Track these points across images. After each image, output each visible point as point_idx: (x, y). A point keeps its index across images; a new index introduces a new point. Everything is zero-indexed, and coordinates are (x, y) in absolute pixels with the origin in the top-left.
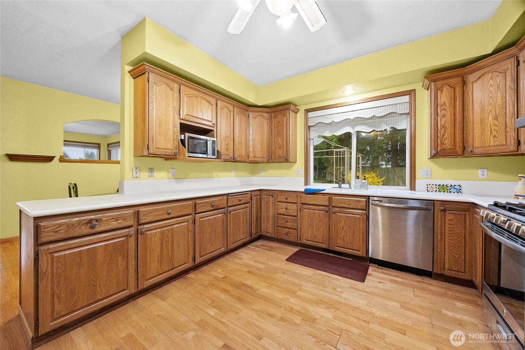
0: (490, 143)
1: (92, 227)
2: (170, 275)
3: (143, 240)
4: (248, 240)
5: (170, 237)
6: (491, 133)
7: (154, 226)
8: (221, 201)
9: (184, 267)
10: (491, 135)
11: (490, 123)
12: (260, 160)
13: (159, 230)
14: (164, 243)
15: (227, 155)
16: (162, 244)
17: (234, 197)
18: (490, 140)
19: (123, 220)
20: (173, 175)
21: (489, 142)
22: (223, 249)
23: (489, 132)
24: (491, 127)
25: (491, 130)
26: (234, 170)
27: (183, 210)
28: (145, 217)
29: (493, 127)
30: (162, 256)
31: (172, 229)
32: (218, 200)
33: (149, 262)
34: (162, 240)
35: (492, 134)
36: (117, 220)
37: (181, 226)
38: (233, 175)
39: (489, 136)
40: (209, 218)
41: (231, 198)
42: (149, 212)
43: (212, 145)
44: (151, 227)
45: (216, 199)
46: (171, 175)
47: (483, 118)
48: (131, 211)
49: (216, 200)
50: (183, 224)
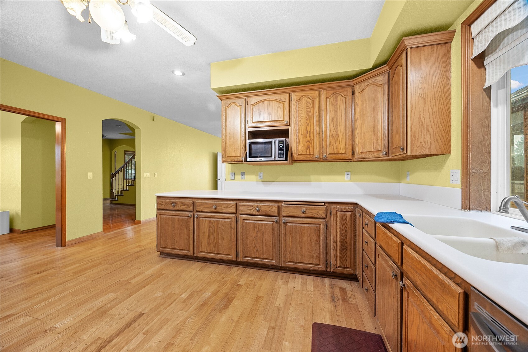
1: (174, 206)
2: (216, 257)
3: (197, 223)
4: (321, 269)
5: (215, 227)
7: (204, 215)
8: (269, 207)
9: (228, 257)
12: (371, 156)
13: (208, 219)
14: (211, 230)
15: (309, 154)
16: (209, 230)
17: (291, 206)
19: (187, 206)
20: (261, 178)
22: (274, 261)
26: (350, 173)
27: (227, 208)
28: (199, 207)
30: (210, 240)
31: (217, 221)
32: (265, 206)
33: (201, 240)
34: (209, 227)
36: (184, 206)
37: (225, 221)
38: (346, 179)
40: (256, 222)
41: (287, 206)
42: (201, 204)
43: (279, 146)
44: (202, 215)
45: (263, 204)
46: (259, 178)
48: (191, 201)
49: (262, 206)
50: (227, 220)
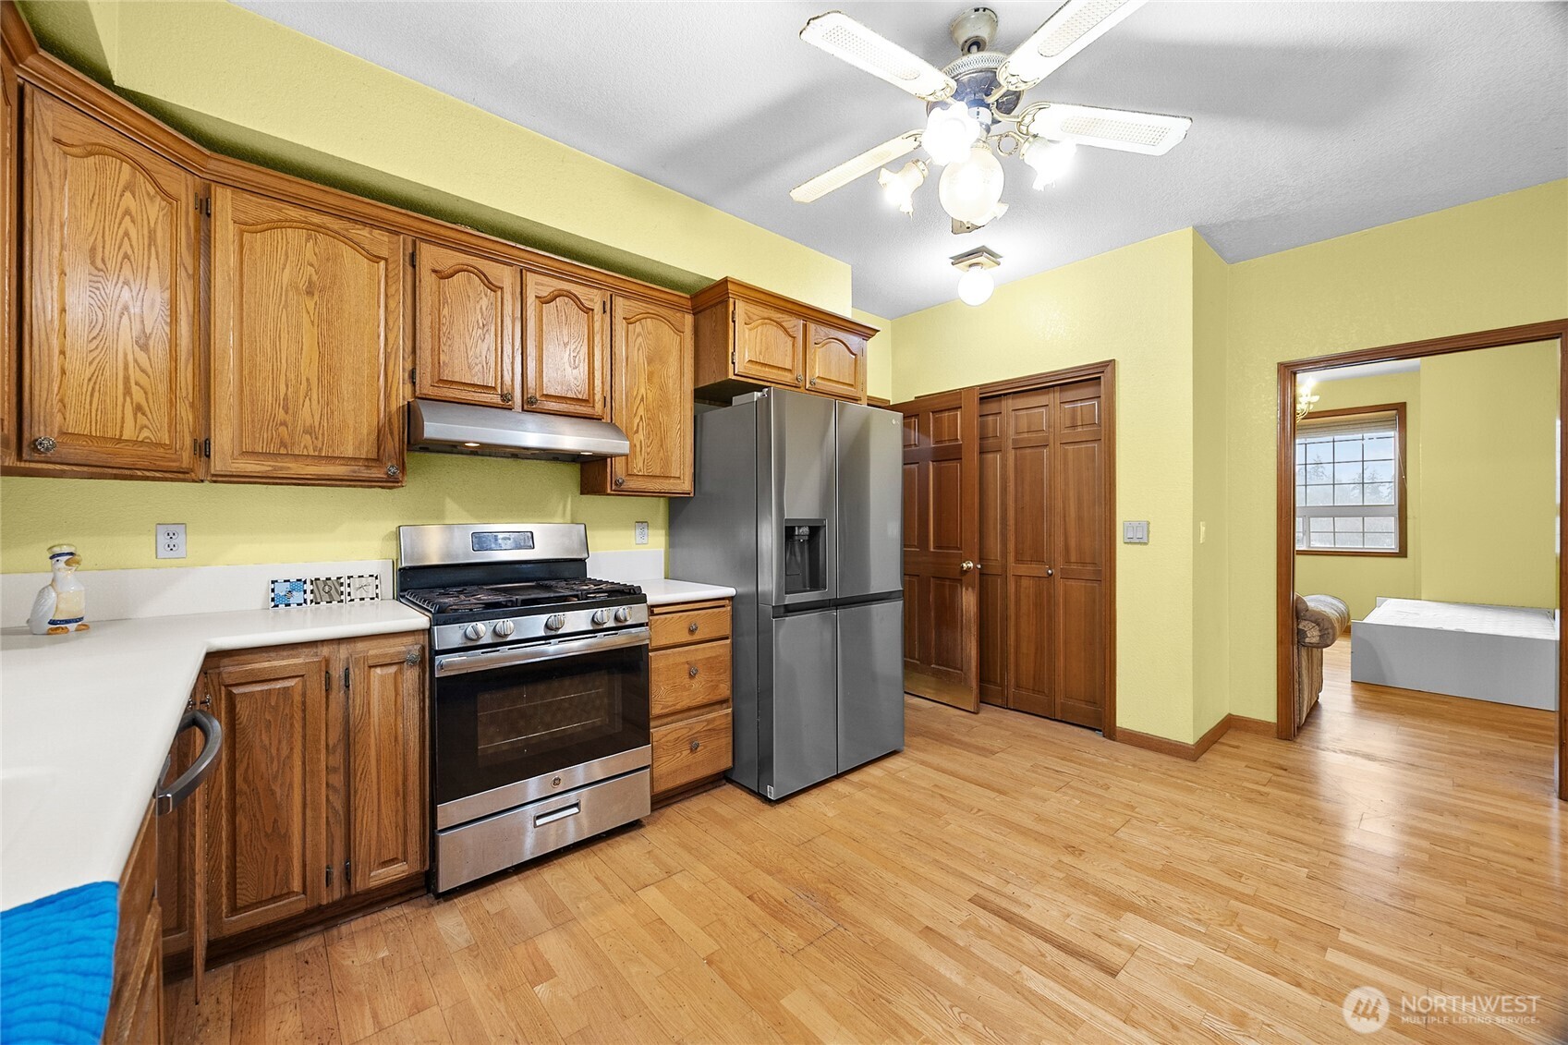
0: (122, 427)
6: (127, 392)
10: (128, 399)
11: (125, 355)
18: (123, 418)
21: (119, 421)
23: (121, 386)
24: (126, 368)
25: (127, 379)
29: (134, 374)
35: (132, 399)
39: (120, 403)
47: (100, 320)
